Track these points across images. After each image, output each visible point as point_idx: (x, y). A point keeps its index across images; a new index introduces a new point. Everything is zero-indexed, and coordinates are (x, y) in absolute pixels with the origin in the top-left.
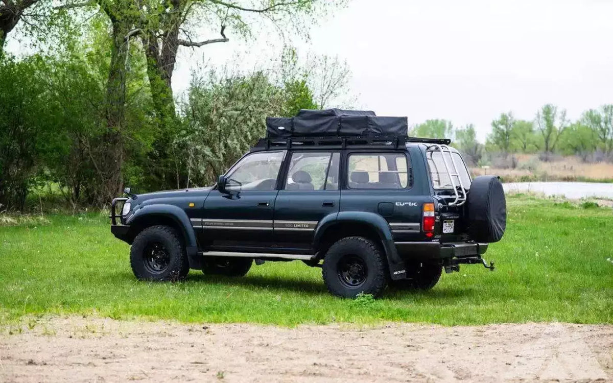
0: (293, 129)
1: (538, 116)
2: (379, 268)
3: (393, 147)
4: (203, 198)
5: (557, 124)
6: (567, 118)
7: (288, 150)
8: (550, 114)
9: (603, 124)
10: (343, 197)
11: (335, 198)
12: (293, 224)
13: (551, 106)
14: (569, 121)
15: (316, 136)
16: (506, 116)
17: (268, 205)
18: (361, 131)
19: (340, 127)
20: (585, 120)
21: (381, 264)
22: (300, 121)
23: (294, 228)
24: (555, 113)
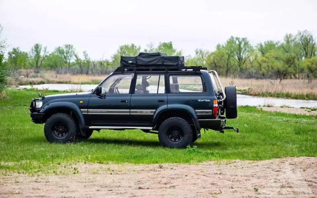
0: (137, 62)
1: (32, 50)
2: (190, 133)
3: (194, 72)
4: (88, 98)
5: (42, 54)
6: (47, 50)
7: (135, 73)
8: (38, 48)
9: (65, 54)
10: (169, 97)
11: (165, 98)
12: (141, 111)
13: (39, 45)
14: (48, 52)
15: (151, 66)
16: (15, 49)
17: (126, 101)
18: (175, 64)
19: (163, 62)
20: (56, 52)
21: (191, 131)
22: (141, 59)
23: (143, 113)
24: (41, 48)
